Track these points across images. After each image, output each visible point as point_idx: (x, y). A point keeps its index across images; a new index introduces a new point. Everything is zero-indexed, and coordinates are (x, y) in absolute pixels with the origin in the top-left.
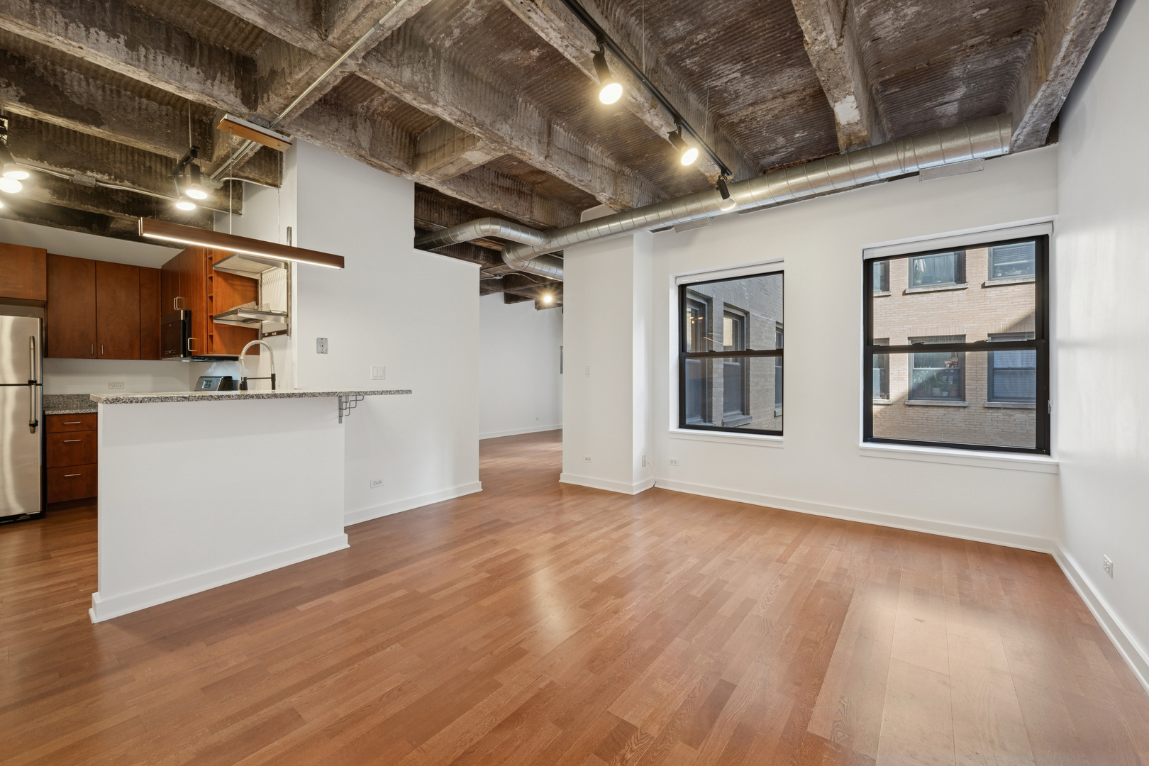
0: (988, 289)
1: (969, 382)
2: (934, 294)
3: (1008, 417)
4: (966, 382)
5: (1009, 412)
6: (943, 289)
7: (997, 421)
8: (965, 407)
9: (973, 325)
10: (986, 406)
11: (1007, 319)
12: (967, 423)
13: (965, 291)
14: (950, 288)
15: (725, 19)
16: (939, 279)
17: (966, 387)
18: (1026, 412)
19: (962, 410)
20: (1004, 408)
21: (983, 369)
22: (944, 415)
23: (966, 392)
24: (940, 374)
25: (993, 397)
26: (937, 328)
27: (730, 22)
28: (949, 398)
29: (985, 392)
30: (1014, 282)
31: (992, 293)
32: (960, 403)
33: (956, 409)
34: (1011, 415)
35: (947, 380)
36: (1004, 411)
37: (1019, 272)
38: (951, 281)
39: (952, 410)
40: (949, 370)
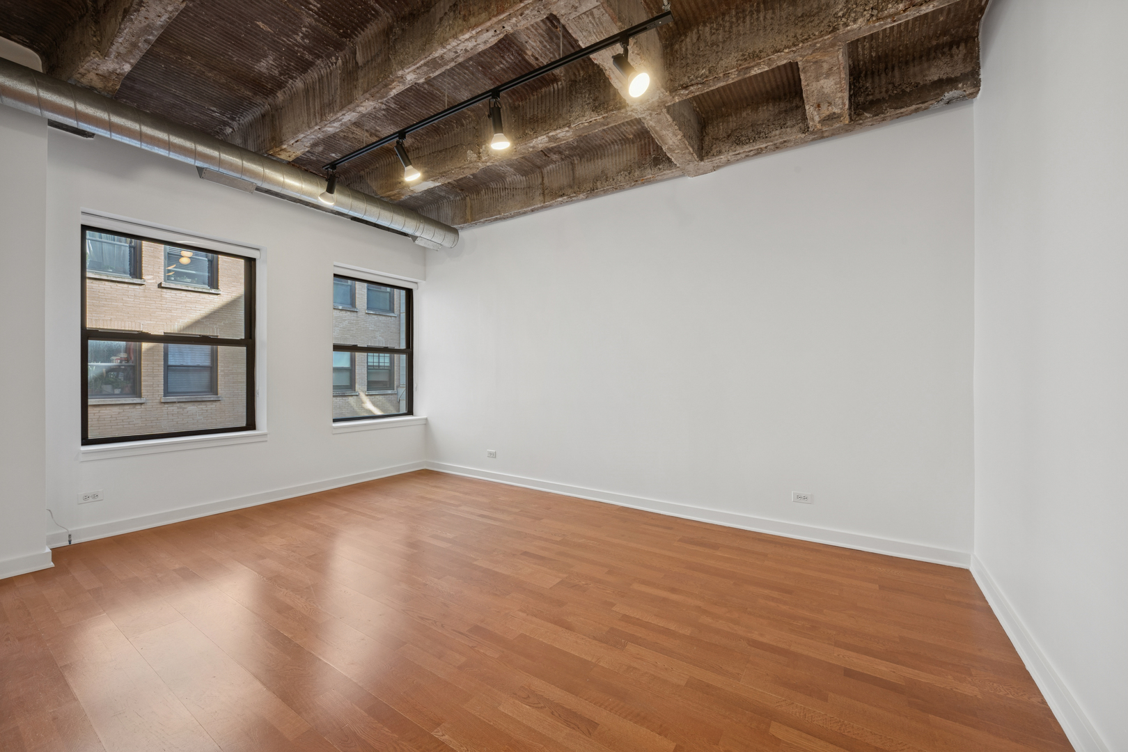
0: (165, 290)
1: (146, 378)
2: (107, 283)
3: (181, 410)
4: (142, 378)
5: (182, 405)
6: (118, 279)
7: (173, 414)
8: (141, 404)
9: (149, 322)
10: (162, 401)
11: (181, 320)
12: (144, 420)
13: (142, 287)
14: (126, 280)
15: (438, 90)
16: (111, 268)
17: (143, 383)
18: (196, 404)
19: (138, 407)
20: (179, 402)
21: (159, 365)
22: (119, 413)
23: (142, 388)
24: (110, 370)
25: (168, 393)
26: (111, 320)
27: (436, 93)
28: (122, 395)
29: (162, 388)
30: (187, 289)
31: (168, 294)
32: (137, 400)
33: (132, 406)
34: (184, 408)
35: (117, 376)
36: (178, 405)
37: (189, 280)
38: (125, 273)
39: (127, 407)
40: (119, 366)
